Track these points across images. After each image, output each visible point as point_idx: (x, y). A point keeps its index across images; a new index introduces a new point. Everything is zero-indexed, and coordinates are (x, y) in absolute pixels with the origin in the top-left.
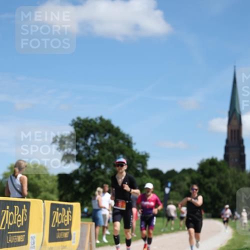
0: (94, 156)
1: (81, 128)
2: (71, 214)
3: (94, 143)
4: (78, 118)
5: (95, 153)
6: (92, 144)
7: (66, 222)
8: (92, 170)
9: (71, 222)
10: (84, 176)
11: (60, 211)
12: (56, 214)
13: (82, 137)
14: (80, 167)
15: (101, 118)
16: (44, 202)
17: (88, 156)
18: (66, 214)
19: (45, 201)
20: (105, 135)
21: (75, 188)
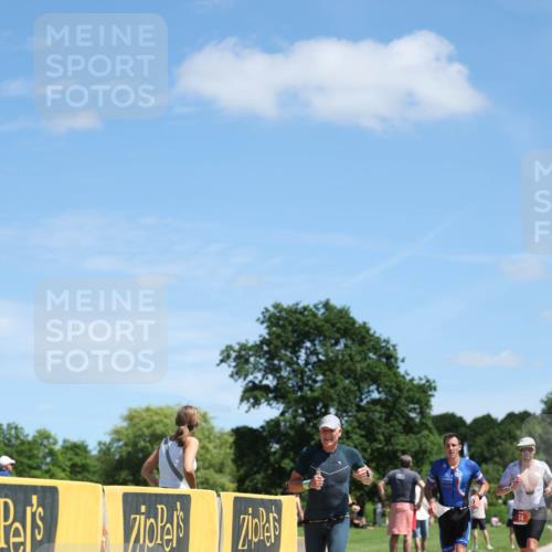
0: (312, 390)
1: (283, 327)
2: (278, 520)
3: (314, 359)
4: (276, 306)
5: (315, 381)
6: (307, 363)
7: (269, 538)
8: (308, 421)
9: (278, 538)
10: (292, 433)
11: (255, 515)
12: (248, 521)
13: (286, 347)
14: (282, 414)
15: (327, 305)
16: (219, 495)
17: (301, 388)
18: (268, 521)
19: (222, 493)
20: (337, 343)
21: (272, 459)
